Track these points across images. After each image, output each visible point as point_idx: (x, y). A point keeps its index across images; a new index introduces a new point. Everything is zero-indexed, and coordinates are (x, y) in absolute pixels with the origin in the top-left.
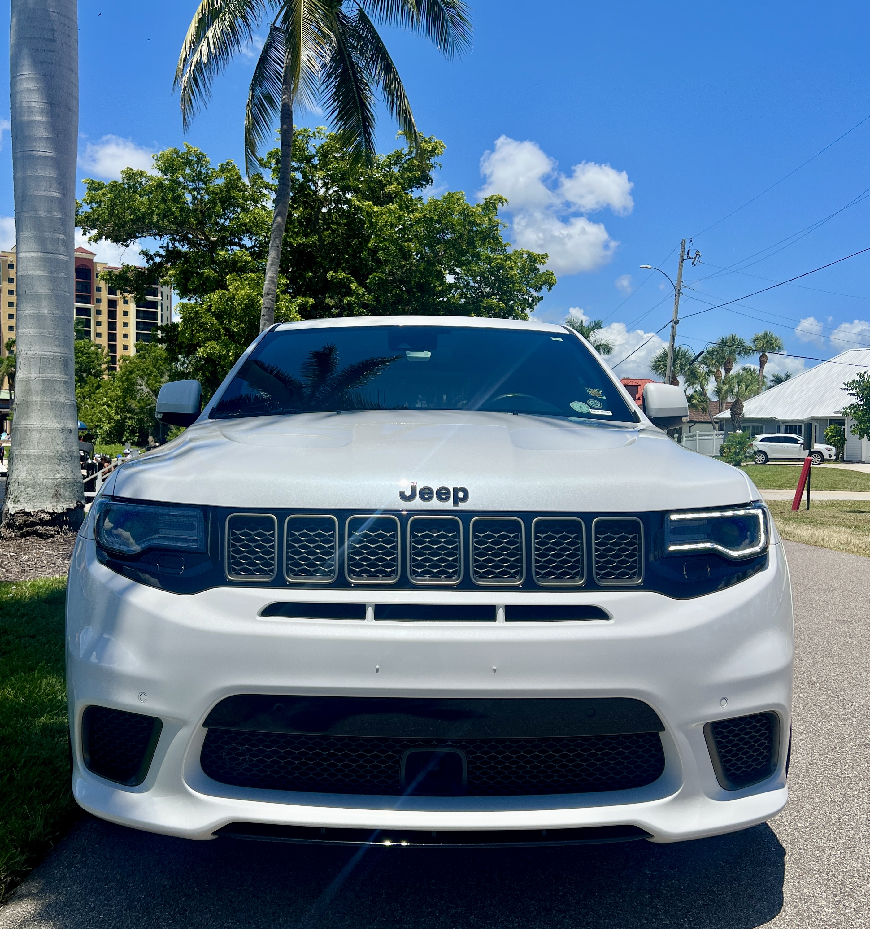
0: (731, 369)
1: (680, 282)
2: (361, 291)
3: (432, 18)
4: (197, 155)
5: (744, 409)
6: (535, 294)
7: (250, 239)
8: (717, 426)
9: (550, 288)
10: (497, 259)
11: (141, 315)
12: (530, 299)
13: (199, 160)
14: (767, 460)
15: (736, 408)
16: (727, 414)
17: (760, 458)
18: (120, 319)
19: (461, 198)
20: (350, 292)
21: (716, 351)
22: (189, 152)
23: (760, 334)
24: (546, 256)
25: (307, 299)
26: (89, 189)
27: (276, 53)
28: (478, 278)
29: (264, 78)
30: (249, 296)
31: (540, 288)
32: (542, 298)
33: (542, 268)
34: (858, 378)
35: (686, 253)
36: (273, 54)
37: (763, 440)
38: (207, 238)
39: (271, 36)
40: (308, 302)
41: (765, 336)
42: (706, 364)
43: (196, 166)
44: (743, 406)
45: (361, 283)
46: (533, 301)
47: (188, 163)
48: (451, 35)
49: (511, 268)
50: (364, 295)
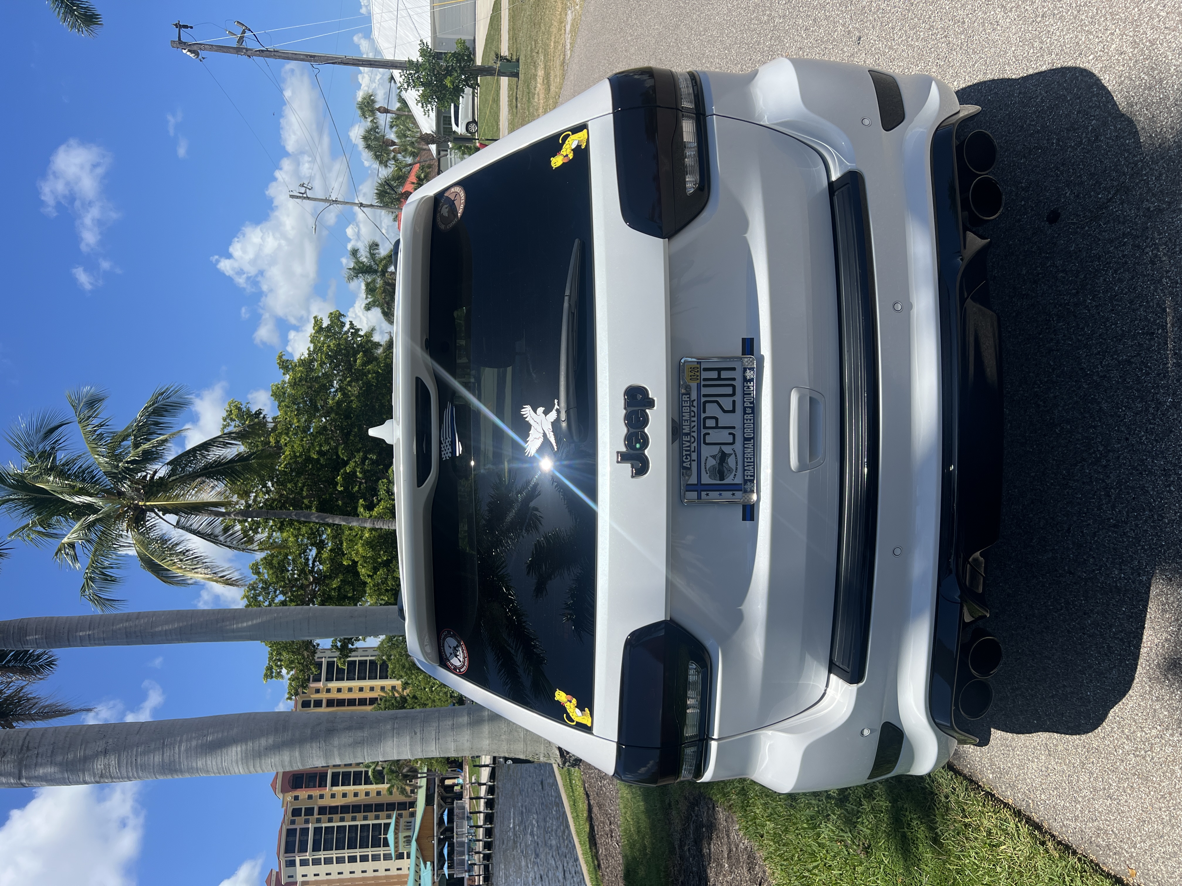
0: (392, 141)
1: (326, 200)
2: (352, 464)
3: (165, 413)
4: (251, 590)
5: (429, 132)
6: (347, 326)
7: (311, 550)
8: (442, 153)
9: (343, 315)
10: (321, 358)
11: (340, 676)
12: (351, 330)
13: (254, 589)
14: (474, 121)
15: (427, 139)
16: (433, 147)
17: (473, 127)
18: (345, 695)
19: (276, 386)
20: (354, 473)
21: (376, 153)
22: (247, 597)
23: (359, 112)
24: (315, 317)
25: (360, 505)
26: (272, 677)
27: (195, 524)
28: (335, 372)
29: (211, 534)
30: (363, 545)
31: (342, 323)
32: (351, 322)
33: (326, 323)
34: (420, 104)
35: (301, 195)
36: (195, 526)
37: (457, 125)
38: (311, 583)
39: (183, 528)
40: (362, 505)
41: (361, 108)
42: (387, 161)
43: (257, 592)
44: (426, 133)
45: (346, 463)
46: (353, 328)
47: (255, 597)
48: (176, 400)
49: (329, 346)
50: (355, 462)
